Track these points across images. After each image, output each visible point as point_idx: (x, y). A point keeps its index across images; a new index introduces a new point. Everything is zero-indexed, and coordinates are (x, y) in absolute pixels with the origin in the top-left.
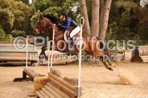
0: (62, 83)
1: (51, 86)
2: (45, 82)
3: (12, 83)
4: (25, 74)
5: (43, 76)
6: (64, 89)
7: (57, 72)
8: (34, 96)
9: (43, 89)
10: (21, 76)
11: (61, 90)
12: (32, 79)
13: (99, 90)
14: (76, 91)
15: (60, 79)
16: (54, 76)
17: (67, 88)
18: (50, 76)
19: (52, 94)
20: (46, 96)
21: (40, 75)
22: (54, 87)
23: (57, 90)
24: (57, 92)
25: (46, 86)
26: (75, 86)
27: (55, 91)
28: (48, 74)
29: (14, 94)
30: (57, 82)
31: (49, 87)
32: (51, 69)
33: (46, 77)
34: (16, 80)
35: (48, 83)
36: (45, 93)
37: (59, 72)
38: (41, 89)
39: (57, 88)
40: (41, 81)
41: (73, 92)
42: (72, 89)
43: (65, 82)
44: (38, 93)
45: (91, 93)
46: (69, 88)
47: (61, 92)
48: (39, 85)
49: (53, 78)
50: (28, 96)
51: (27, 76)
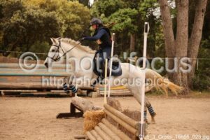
0: (121, 119)
1: (108, 123)
2: (99, 118)
3: (55, 120)
4: (73, 107)
5: (97, 109)
6: (123, 128)
7: (116, 103)
8: (84, 138)
9: (96, 128)
10: (68, 111)
11: (120, 129)
12: (81, 115)
14: (137, 130)
15: (119, 113)
16: (112, 109)
17: (126, 126)
18: (106, 109)
19: (108, 135)
20: (99, 139)
21: (93, 109)
22: (111, 125)
23: (115, 128)
24: (114, 132)
25: (100, 124)
26: (136, 123)
27: (112, 130)
28: (104, 106)
30: (114, 117)
32: (108, 99)
33: (102, 111)
34: (61, 116)
35: (104, 120)
36: (99, 134)
37: (119, 103)
38: (93, 129)
39: (115, 125)
40: (94, 116)
41: (134, 131)
43: (125, 117)
44: (88, 133)
46: (130, 125)
47: (119, 132)
48: (90, 123)
49: (110, 112)
50: (76, 138)
51: (77, 111)
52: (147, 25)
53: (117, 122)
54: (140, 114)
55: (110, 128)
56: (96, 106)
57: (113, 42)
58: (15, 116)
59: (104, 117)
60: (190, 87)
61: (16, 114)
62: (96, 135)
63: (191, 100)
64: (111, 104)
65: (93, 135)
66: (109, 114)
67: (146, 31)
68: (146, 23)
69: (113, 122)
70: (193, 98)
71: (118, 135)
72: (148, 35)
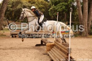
0: (61, 46)
1: (56, 48)
2: (52, 46)
3: (35, 47)
4: (42, 42)
5: (52, 43)
6: (62, 50)
7: (59, 40)
8: (46, 54)
9: (51, 50)
10: (40, 43)
11: (61, 50)
12: (45, 45)
13: (85, 51)
14: (68, 51)
16: (57, 42)
18: (55, 42)
19: (56, 53)
20: (52, 54)
21: (50, 42)
22: (57, 49)
23: (59, 50)
25: (53, 48)
26: (67, 48)
27: (57, 51)
28: (54, 41)
29: (35, 53)
30: (58, 46)
31: (54, 49)
32: (56, 39)
33: (53, 43)
34: (37, 45)
35: (54, 47)
36: (52, 53)
38: (50, 50)
39: (59, 49)
40: (50, 45)
41: (66, 51)
42: (66, 50)
43: (63, 46)
44: (48, 52)
45: (80, 53)
46: (65, 49)
47: (60, 51)
48: (49, 48)
50: (43, 54)
51: (44, 43)
52: (71, 9)
53: (59, 48)
54: (69, 44)
55: (57, 50)
56: (51, 41)
57: (58, 16)
58: (19, 46)
59: (54, 46)
60: (89, 33)
61: (19, 45)
62: (51, 53)
63: (89, 39)
64: (57, 40)
65: (50, 53)
66: (56, 44)
67: (71, 12)
68: (71, 8)
69: (58, 48)
70: (90, 38)
71: (60, 53)
72: (72, 13)
